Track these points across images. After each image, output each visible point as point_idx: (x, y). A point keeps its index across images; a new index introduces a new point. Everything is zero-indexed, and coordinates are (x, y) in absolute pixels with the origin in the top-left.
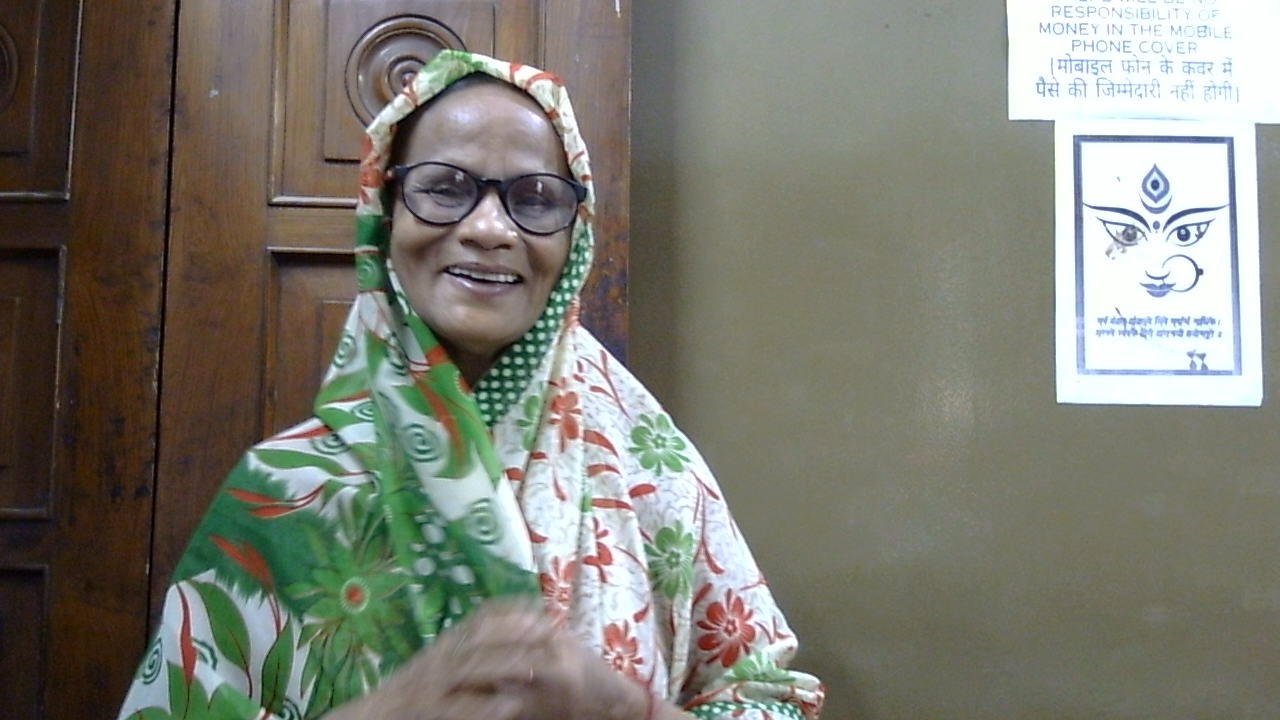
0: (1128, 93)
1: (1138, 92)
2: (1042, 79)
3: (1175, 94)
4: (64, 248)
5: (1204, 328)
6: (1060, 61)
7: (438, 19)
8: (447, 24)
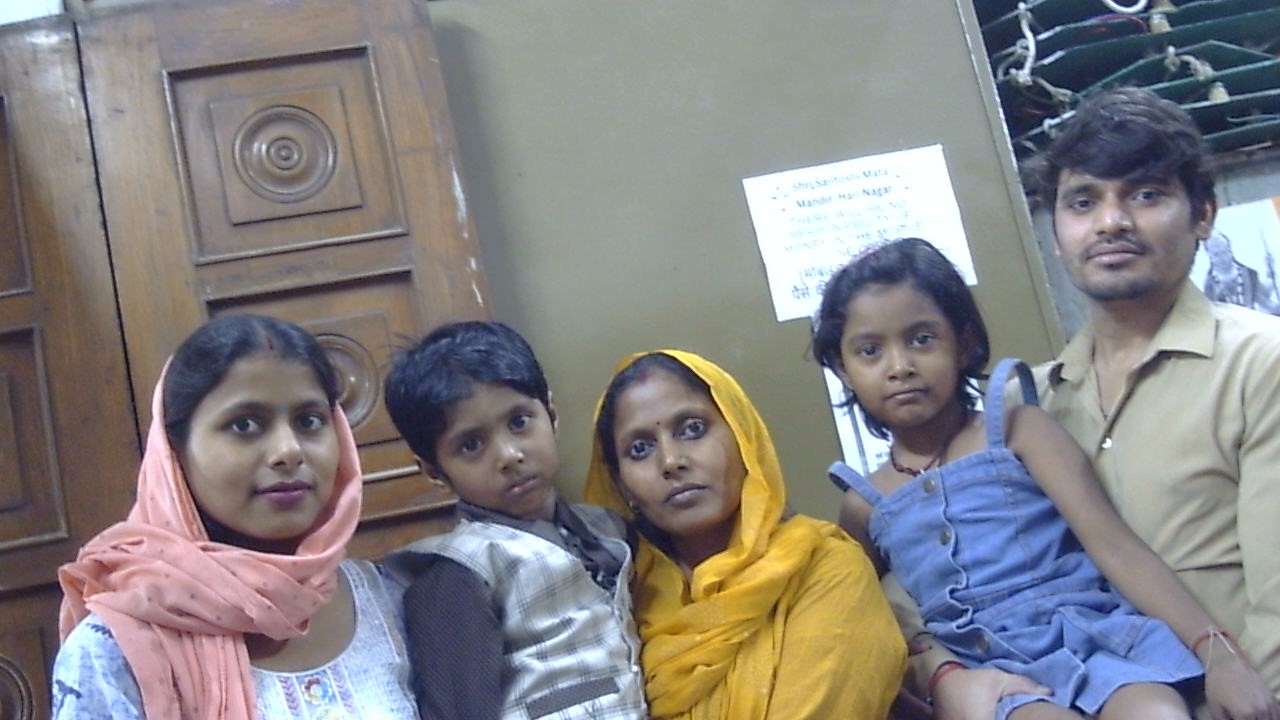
2: (796, 289)
7: (339, 333)
8: (349, 333)
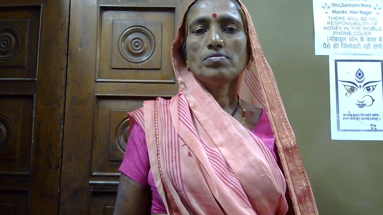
0: (351, 47)
1: (354, 47)
2: (325, 43)
3: (365, 47)
4: (35, 95)
5: (375, 117)
6: (330, 38)
7: (145, 27)
8: (148, 28)
